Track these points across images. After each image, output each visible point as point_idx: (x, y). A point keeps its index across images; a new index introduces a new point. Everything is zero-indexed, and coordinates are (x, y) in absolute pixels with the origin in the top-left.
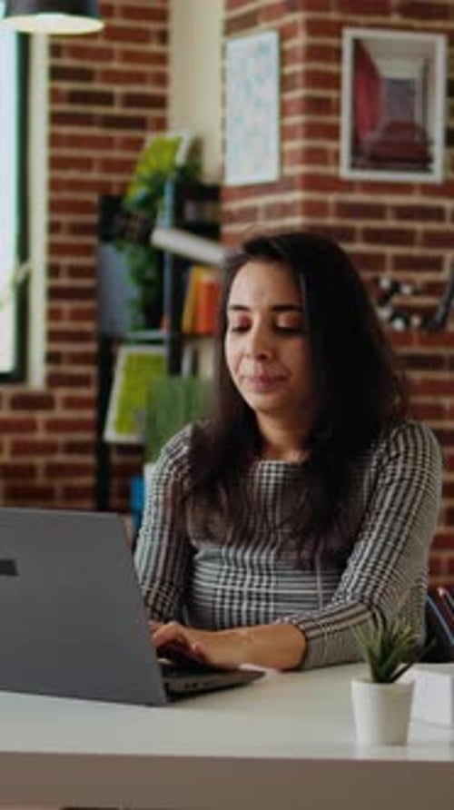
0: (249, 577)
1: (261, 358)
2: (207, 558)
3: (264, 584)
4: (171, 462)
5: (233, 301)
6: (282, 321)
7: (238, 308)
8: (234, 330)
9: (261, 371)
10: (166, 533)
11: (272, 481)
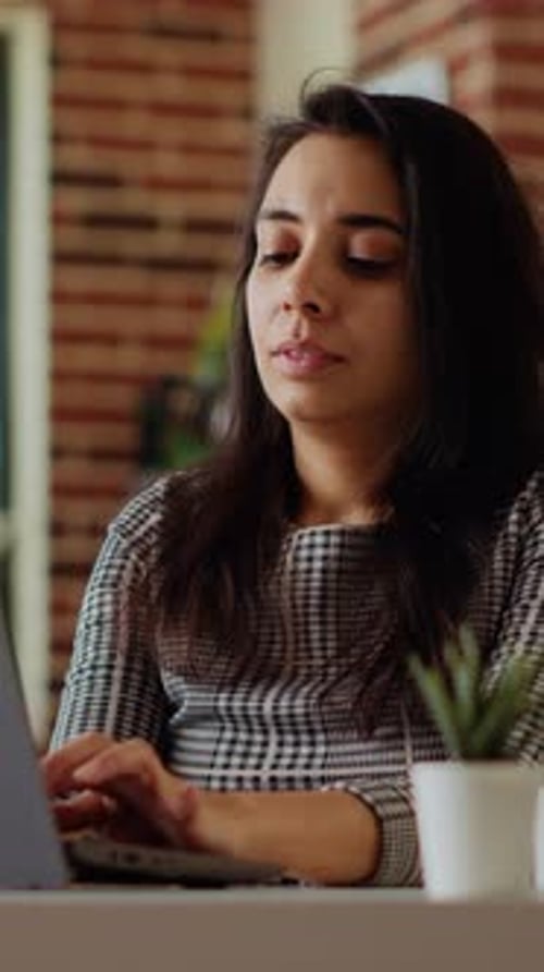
0: (272, 749)
1: (310, 309)
2: (193, 721)
3: (302, 761)
4: (125, 543)
5: (271, 202)
6: (360, 245)
7: (281, 215)
8: (266, 259)
9: (304, 333)
10: (117, 674)
11: (318, 565)
